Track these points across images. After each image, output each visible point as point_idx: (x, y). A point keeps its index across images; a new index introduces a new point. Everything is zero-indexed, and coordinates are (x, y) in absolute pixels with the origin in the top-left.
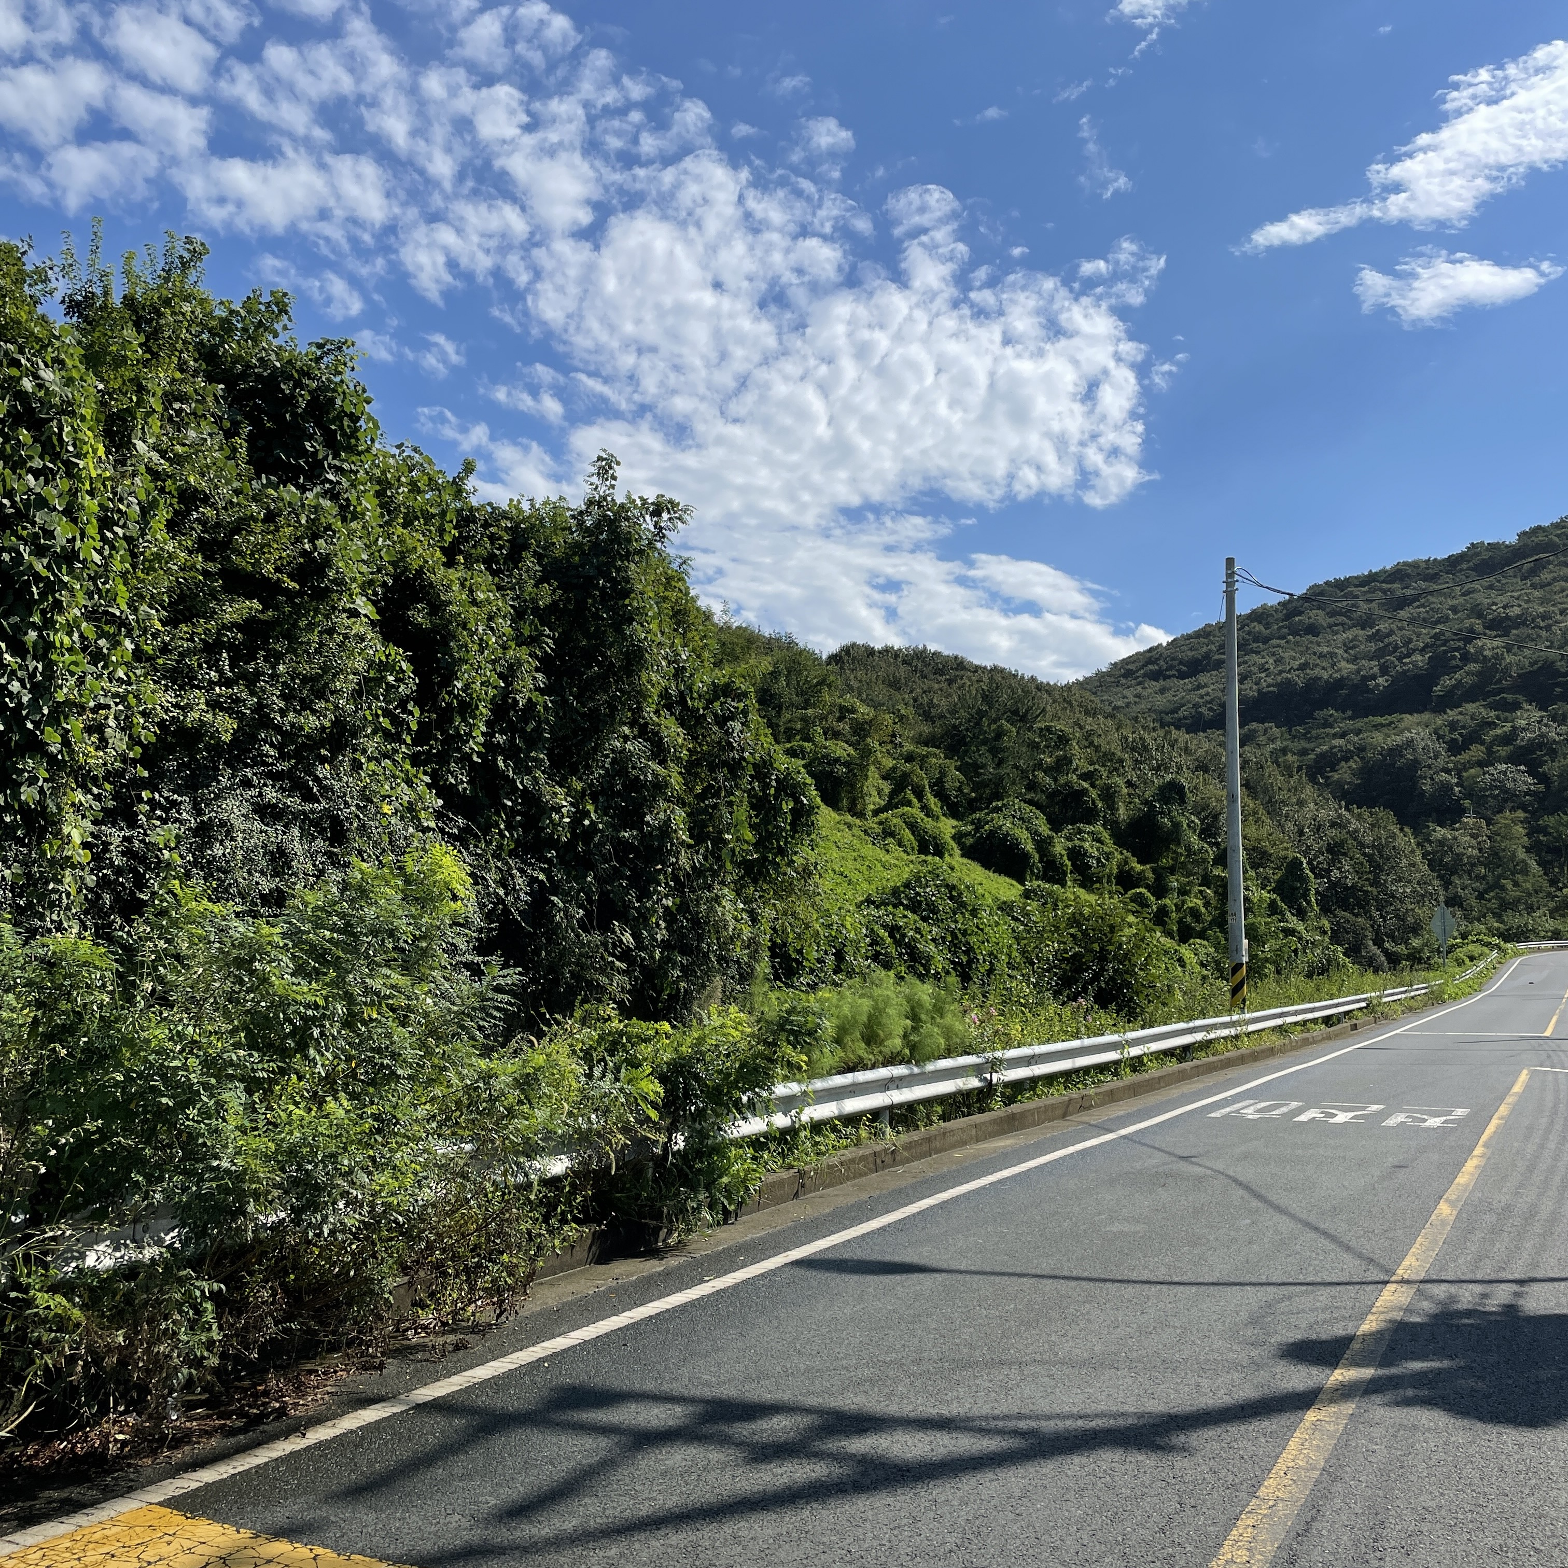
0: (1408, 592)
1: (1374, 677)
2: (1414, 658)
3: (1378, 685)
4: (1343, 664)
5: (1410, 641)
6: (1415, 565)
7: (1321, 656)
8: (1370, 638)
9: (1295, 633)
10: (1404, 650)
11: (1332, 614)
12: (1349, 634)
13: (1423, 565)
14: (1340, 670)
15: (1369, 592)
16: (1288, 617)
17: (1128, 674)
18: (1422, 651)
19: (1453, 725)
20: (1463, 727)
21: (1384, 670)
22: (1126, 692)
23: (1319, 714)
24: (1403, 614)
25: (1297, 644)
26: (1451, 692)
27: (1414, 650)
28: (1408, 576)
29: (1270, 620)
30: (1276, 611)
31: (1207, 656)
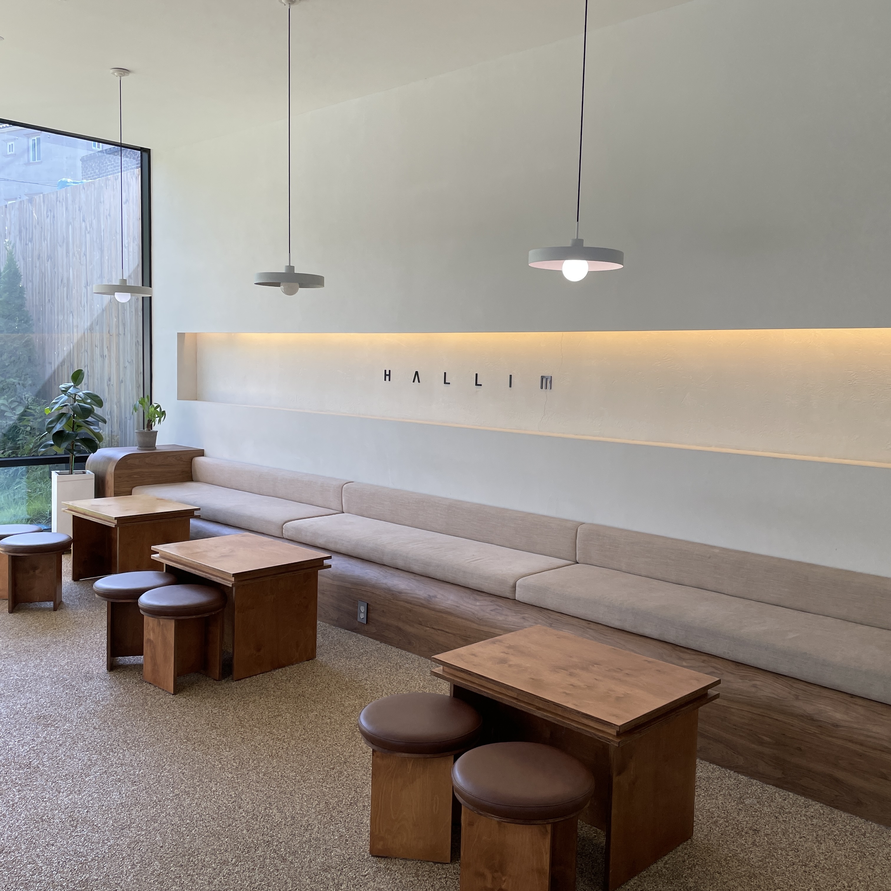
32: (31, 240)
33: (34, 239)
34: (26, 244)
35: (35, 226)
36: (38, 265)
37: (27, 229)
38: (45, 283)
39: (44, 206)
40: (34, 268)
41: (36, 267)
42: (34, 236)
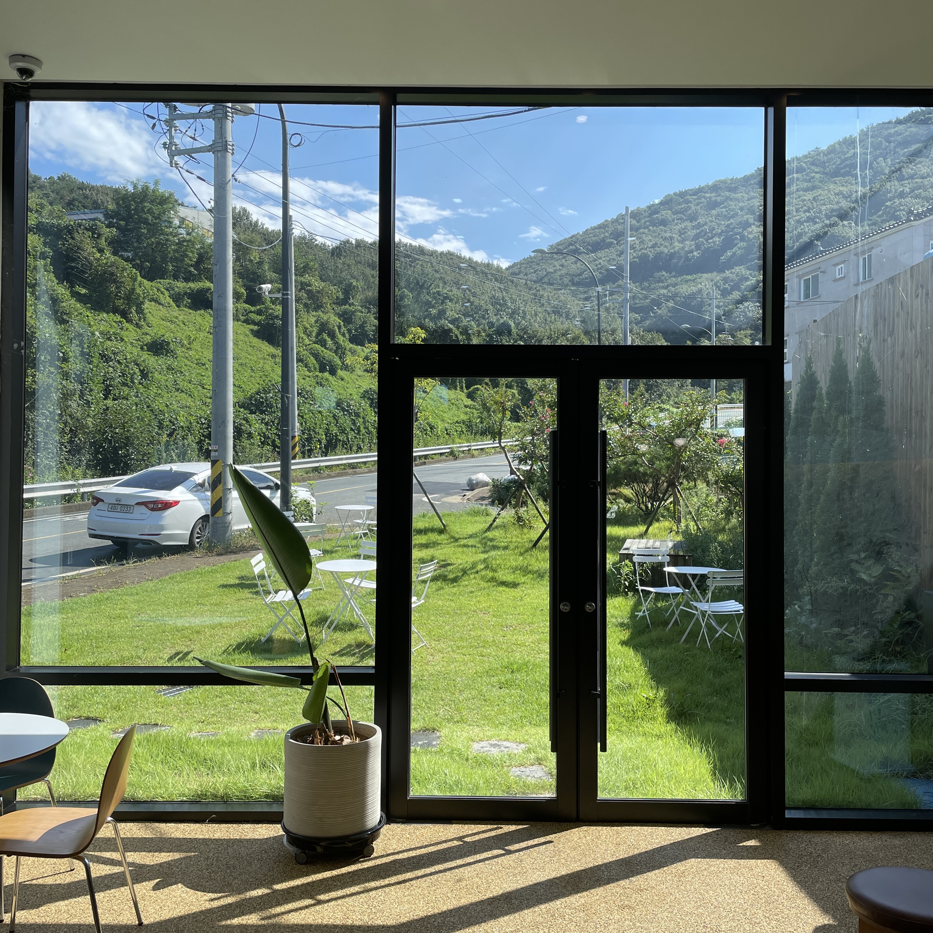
0: (719, 199)
1: (691, 251)
2: (714, 239)
3: (694, 256)
4: (676, 244)
5: (714, 229)
6: (724, 182)
7: (665, 239)
8: (693, 228)
9: (654, 225)
10: (710, 235)
11: (675, 213)
12: (683, 226)
13: (729, 182)
14: (674, 247)
15: (698, 199)
16: (651, 215)
17: (559, 252)
18: (720, 235)
19: (726, 280)
20: (732, 281)
21: (698, 247)
22: (556, 263)
23: (657, 275)
24: (714, 212)
25: (654, 232)
26: (729, 260)
27: (715, 235)
28: (720, 188)
29: (641, 217)
30: (645, 211)
31: (603, 240)
32: (891, 334)
33: (896, 331)
34: (884, 341)
35: (898, 314)
36: (901, 365)
37: (885, 320)
38: (912, 388)
39: (912, 283)
40: (895, 371)
41: (898, 369)
42: (896, 327)
